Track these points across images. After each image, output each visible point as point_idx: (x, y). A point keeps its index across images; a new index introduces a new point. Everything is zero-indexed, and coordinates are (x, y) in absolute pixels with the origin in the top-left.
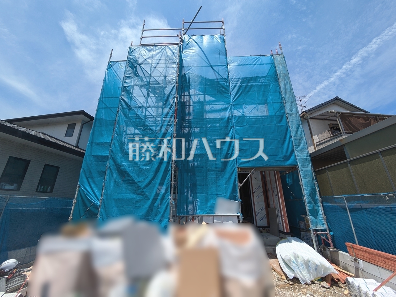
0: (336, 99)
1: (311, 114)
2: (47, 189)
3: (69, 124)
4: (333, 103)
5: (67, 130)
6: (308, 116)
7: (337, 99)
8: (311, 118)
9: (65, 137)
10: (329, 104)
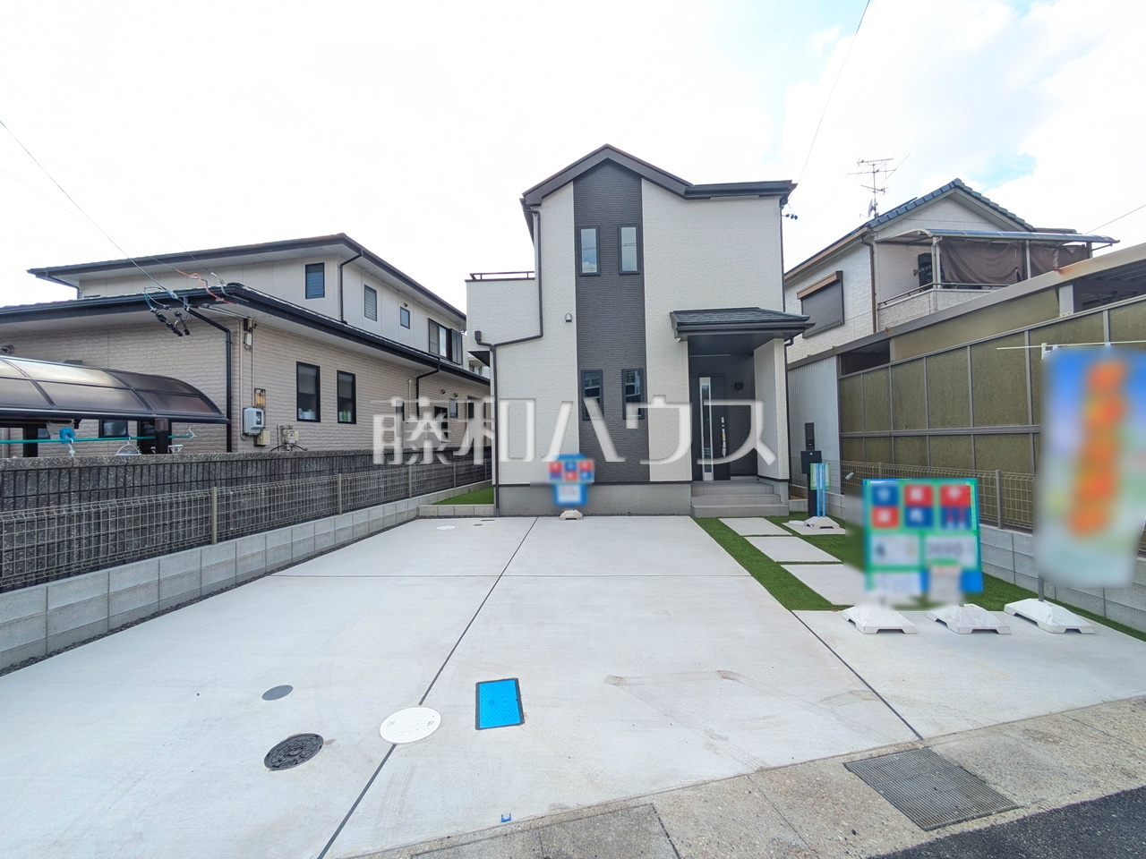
2: (349, 417)
3: (306, 266)
4: (946, 199)
5: (306, 280)
6: (872, 237)
7: (956, 186)
9: (306, 298)
10: (934, 200)
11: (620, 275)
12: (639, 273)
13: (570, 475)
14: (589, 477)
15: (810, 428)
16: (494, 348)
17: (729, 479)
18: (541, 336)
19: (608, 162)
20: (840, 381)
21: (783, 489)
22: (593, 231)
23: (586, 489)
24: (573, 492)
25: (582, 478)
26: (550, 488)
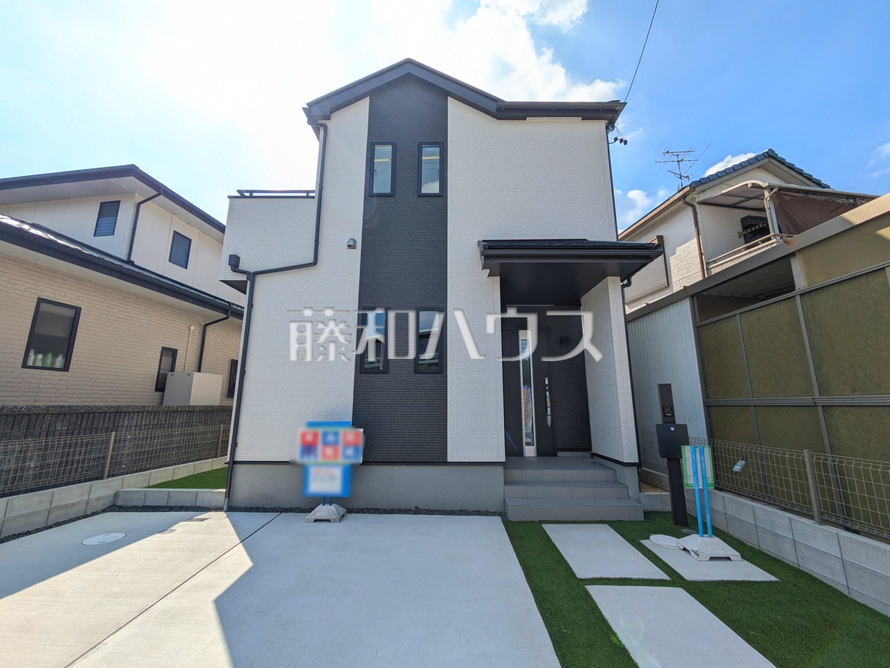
0: (767, 155)
1: (704, 191)
2: (53, 362)
3: (102, 203)
4: (759, 167)
5: (98, 219)
6: (695, 198)
7: (770, 155)
8: (703, 203)
9: (95, 236)
10: (750, 167)
11: (419, 196)
12: (442, 195)
13: (329, 451)
14: (356, 456)
15: (665, 390)
16: (253, 276)
17: (556, 455)
18: (315, 263)
19: (409, 78)
20: (698, 329)
21: (631, 476)
22: (389, 148)
23: (352, 473)
24: (332, 478)
25: (346, 457)
26: (301, 471)
